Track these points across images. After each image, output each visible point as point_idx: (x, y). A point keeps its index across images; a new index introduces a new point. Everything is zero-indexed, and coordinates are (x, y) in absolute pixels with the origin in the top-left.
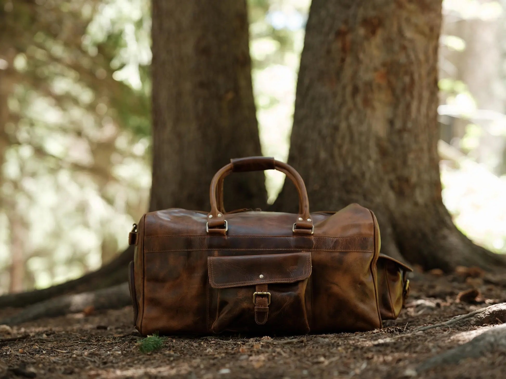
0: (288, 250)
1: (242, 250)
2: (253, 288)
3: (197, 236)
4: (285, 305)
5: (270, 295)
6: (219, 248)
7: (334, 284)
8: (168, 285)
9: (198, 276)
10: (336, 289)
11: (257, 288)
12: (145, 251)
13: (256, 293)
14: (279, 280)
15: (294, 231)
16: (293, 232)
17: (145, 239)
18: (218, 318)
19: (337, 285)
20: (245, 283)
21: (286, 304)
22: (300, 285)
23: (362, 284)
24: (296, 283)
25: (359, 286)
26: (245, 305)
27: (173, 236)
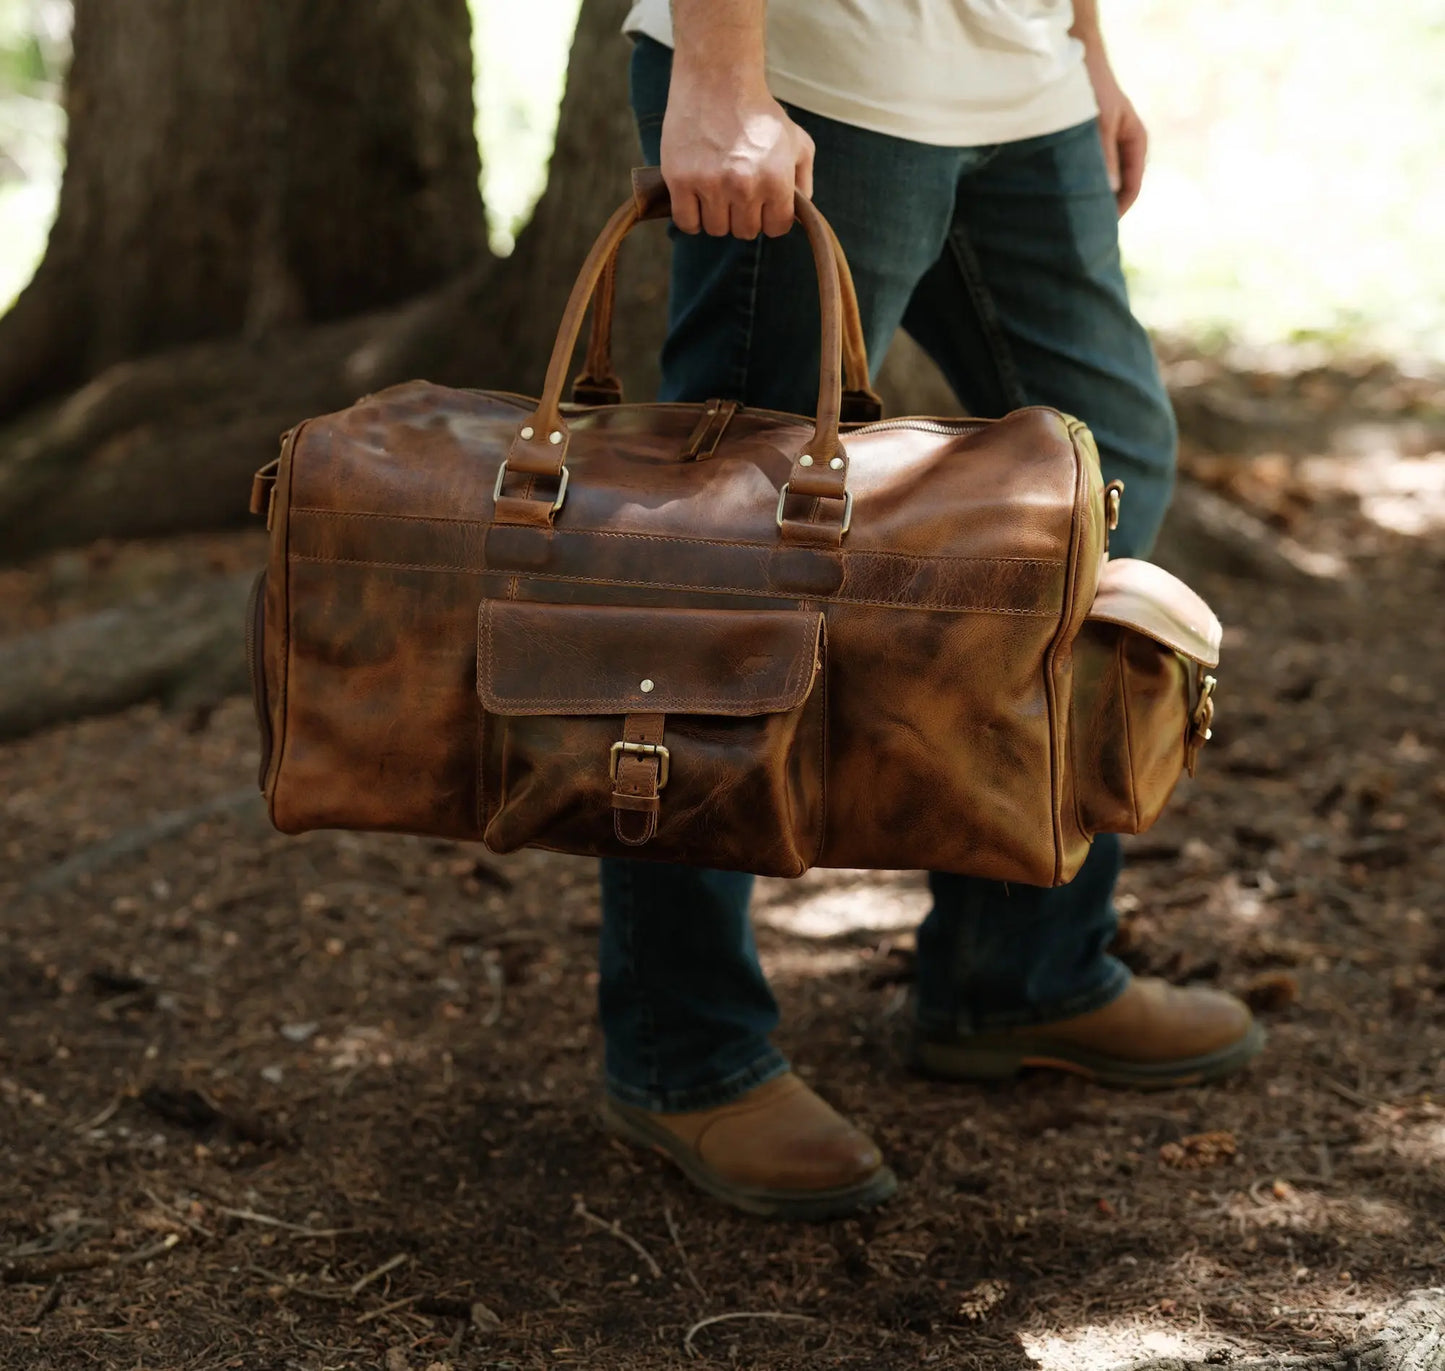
0: (753, 593)
1: (598, 581)
2: (615, 723)
3: (455, 520)
4: (715, 792)
5: (667, 755)
6: (523, 570)
7: (900, 720)
8: (359, 676)
9: (451, 656)
10: (901, 740)
11: (628, 725)
12: (291, 555)
13: (619, 745)
14: (703, 705)
15: (780, 522)
16: (778, 526)
17: (292, 514)
18: (505, 804)
19: (912, 727)
20: (588, 705)
21: (719, 788)
22: (773, 727)
23: (1003, 727)
24: (760, 721)
25: (990, 733)
26: (584, 780)
27: (376, 515)
